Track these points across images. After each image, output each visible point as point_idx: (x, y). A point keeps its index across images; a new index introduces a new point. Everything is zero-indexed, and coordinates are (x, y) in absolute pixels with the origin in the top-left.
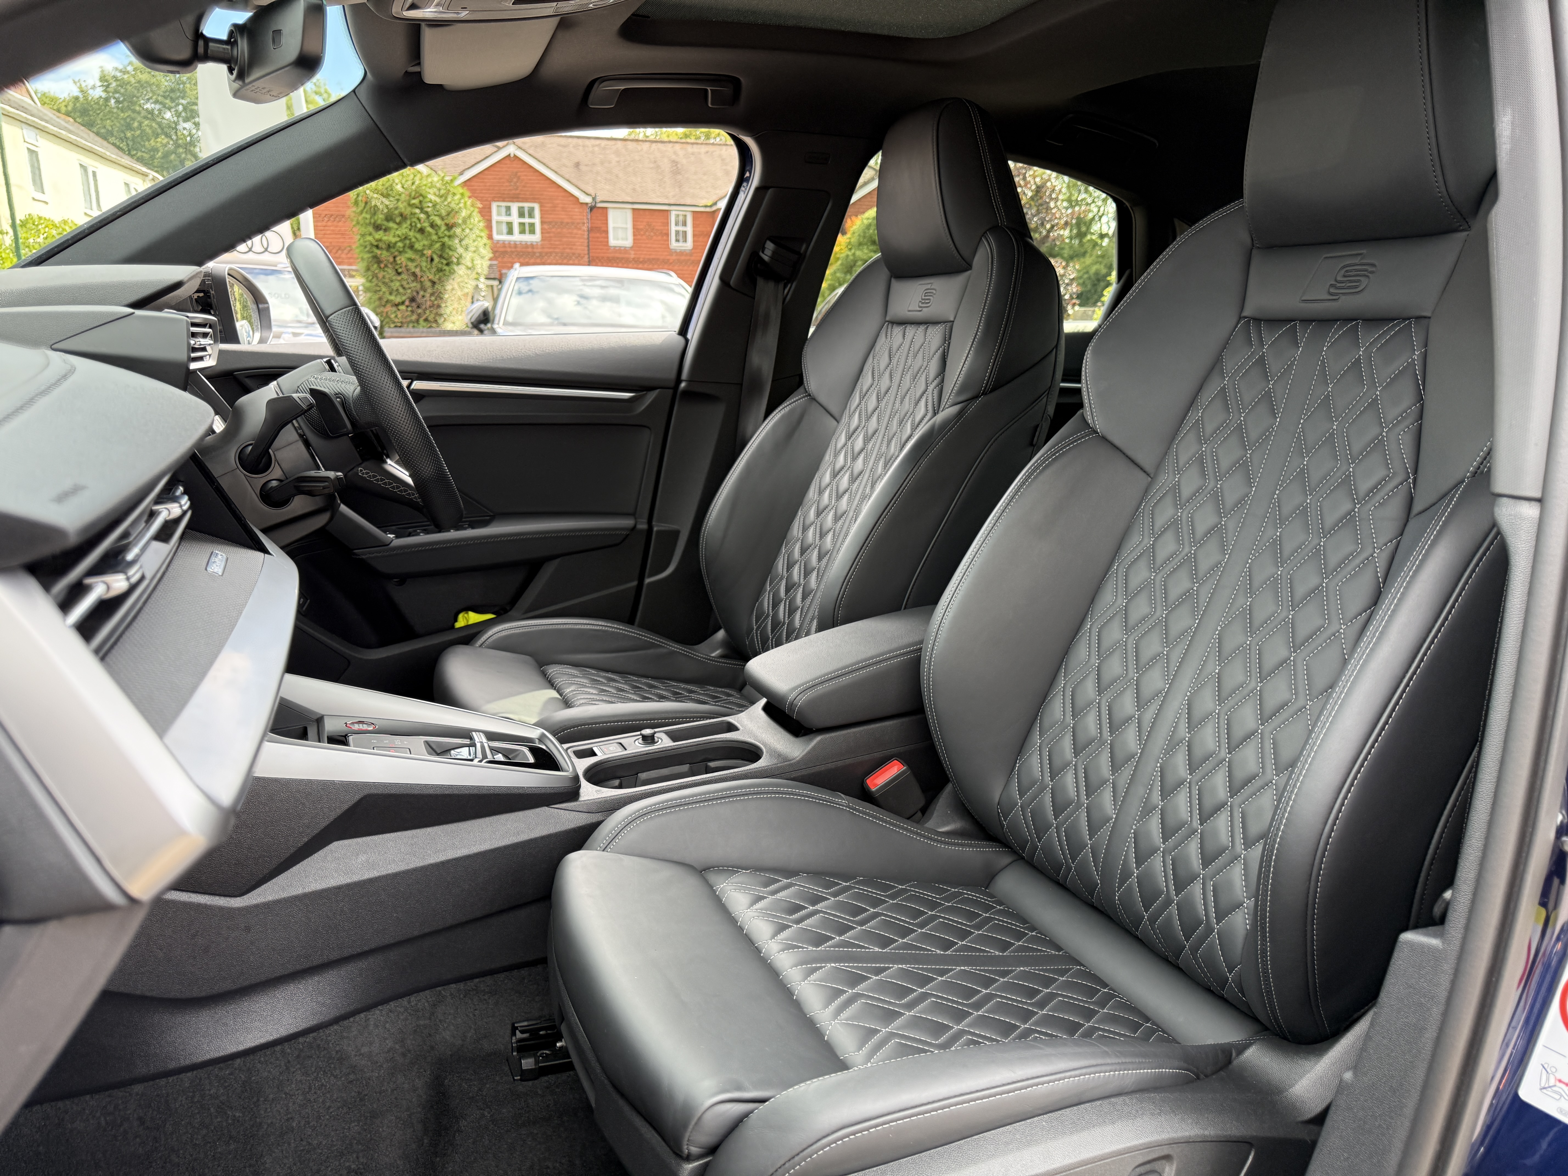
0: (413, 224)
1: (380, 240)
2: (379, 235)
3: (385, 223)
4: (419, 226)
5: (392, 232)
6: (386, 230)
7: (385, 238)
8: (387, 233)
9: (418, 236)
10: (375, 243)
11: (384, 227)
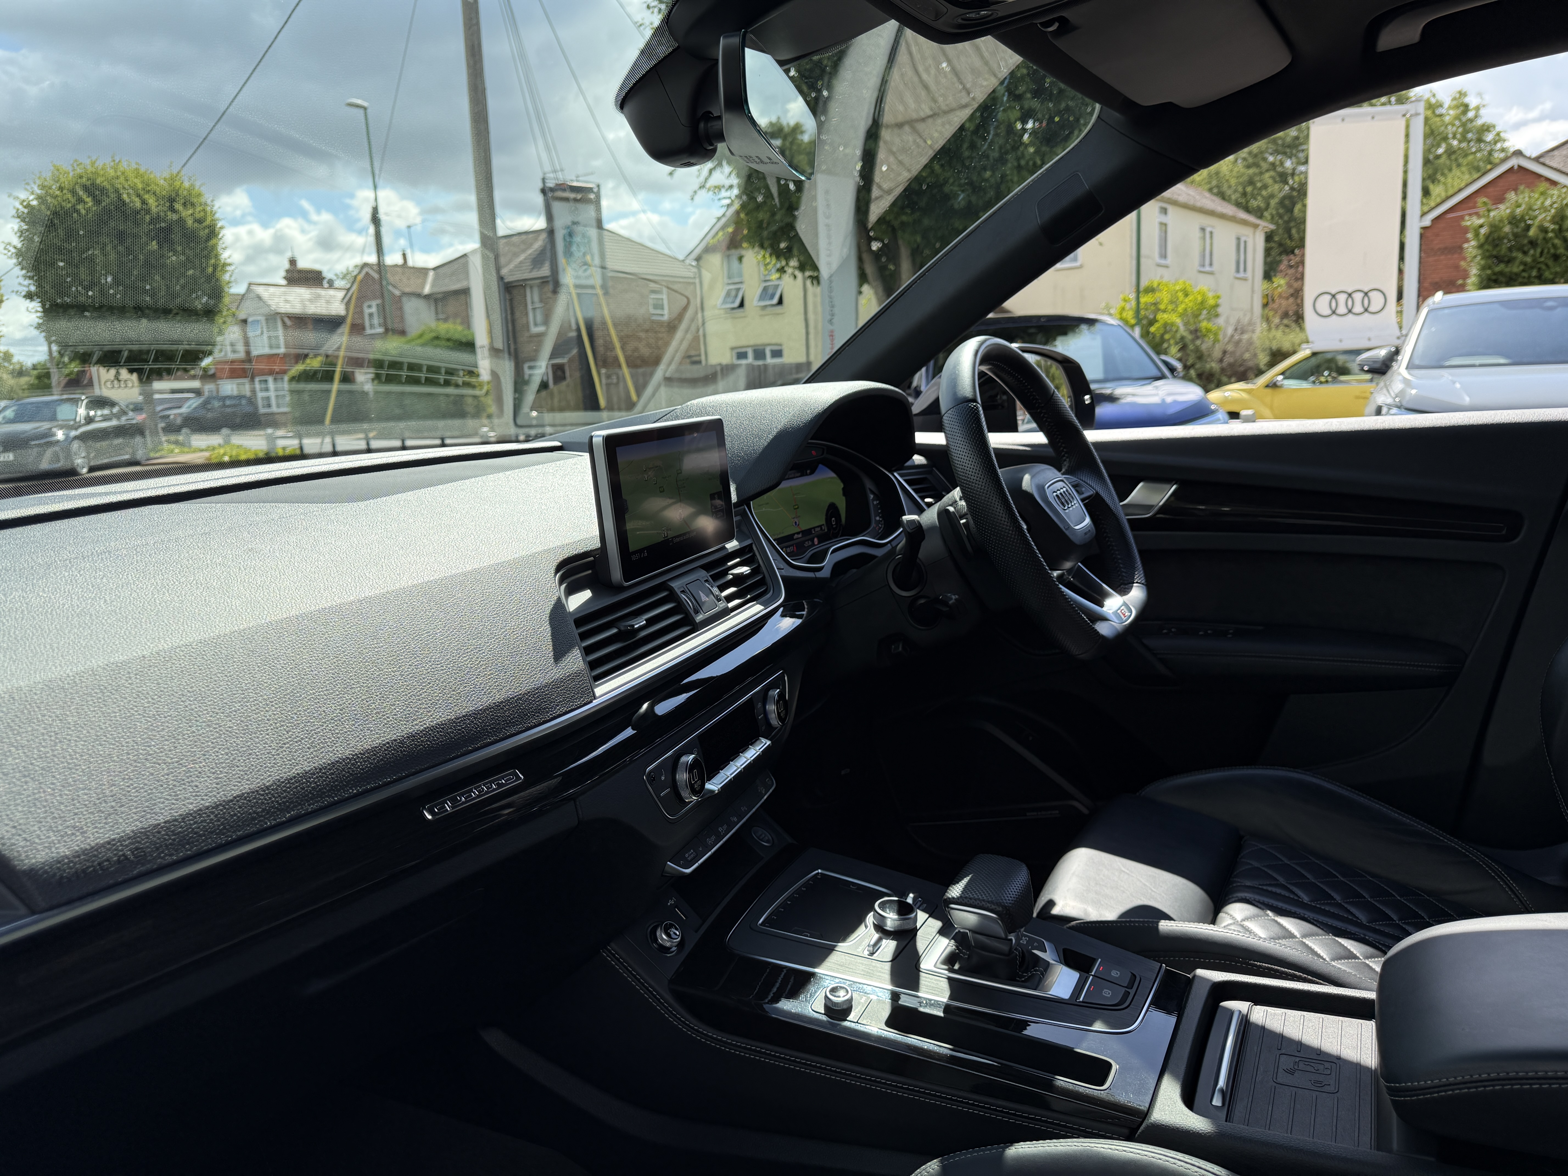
0: (1546, 251)
1: (1501, 273)
2: (1501, 267)
3: (1509, 254)
4: (1552, 251)
5: (1517, 262)
6: (1509, 261)
7: (1507, 270)
8: (1510, 265)
9: (1550, 263)
10: (1494, 277)
11: (1506, 259)
